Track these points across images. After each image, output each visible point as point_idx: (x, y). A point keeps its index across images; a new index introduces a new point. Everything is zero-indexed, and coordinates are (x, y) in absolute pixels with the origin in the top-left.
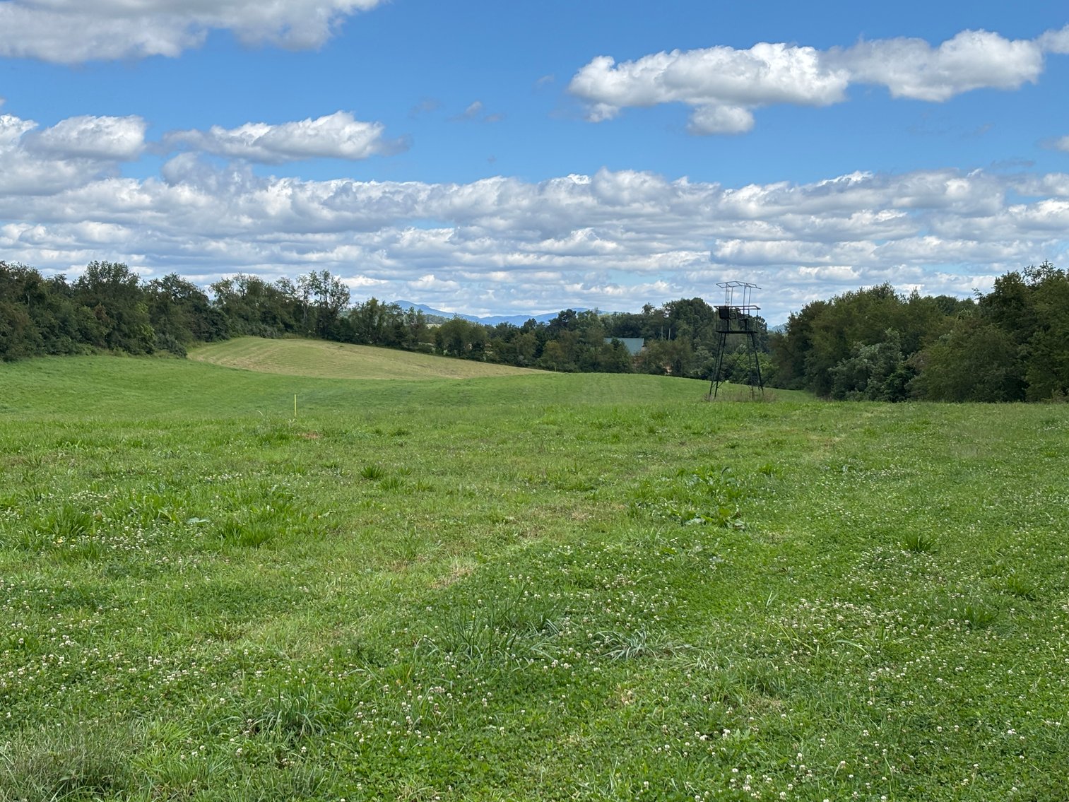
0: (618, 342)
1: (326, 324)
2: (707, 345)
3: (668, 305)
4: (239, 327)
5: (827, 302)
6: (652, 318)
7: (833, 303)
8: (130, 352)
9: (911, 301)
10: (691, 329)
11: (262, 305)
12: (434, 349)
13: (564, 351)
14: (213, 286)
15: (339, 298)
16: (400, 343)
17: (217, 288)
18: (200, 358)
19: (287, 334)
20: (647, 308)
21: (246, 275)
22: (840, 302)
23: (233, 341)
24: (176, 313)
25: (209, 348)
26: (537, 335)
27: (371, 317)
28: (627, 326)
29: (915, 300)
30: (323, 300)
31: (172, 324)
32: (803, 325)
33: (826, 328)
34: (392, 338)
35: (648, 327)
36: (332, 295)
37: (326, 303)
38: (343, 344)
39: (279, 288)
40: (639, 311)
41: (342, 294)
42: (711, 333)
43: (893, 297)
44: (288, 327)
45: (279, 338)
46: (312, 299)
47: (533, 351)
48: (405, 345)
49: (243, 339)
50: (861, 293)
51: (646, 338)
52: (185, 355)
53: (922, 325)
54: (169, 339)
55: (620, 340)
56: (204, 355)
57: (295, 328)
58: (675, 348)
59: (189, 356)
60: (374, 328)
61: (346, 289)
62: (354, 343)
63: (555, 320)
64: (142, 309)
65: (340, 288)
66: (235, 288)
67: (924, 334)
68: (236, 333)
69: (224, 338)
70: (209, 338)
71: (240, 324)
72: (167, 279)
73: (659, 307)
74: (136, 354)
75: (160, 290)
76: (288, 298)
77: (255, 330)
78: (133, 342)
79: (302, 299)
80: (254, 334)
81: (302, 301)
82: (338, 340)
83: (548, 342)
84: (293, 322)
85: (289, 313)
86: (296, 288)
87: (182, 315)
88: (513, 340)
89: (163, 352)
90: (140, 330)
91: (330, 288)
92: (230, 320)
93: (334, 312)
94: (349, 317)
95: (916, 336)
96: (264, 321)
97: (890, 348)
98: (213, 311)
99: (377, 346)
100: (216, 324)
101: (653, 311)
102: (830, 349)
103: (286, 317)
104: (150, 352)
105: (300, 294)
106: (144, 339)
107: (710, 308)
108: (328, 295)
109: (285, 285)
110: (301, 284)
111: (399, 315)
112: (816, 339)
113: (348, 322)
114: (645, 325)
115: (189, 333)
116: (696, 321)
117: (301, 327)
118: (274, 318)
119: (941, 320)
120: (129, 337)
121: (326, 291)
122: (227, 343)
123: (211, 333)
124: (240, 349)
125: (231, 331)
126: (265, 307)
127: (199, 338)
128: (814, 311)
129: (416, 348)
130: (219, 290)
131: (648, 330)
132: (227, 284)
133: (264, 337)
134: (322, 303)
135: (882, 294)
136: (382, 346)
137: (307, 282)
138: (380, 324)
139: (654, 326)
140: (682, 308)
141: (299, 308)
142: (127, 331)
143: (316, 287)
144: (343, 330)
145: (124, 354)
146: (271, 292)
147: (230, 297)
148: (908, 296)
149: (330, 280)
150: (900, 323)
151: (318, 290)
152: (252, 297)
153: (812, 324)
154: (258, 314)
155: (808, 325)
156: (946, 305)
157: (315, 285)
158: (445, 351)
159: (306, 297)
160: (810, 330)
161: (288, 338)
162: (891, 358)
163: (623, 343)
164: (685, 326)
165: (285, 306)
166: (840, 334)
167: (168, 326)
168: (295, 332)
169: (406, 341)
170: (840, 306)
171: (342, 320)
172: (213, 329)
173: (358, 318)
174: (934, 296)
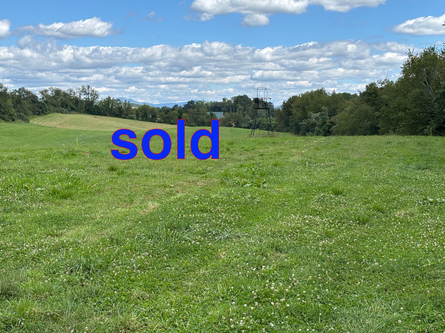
0: (213, 114)
1: (89, 107)
2: (249, 114)
3: (233, 98)
4: (51, 109)
5: (298, 96)
6: (226, 103)
7: (301, 96)
8: (5, 120)
9: (332, 95)
10: (242, 108)
11: (61, 100)
12: (135, 118)
13: (190, 118)
14: (40, 92)
15: (94, 96)
16: (121, 115)
17: (42, 93)
18: (35, 123)
19: (72, 112)
20: (224, 99)
21: (54, 87)
22: (303, 95)
23: (49, 115)
24: (24, 104)
25: (39, 118)
26: (178, 111)
27: (108, 104)
28: (216, 107)
29: (334, 94)
30: (87, 98)
31: (23, 108)
32: (288, 105)
33: (298, 107)
34: (117, 113)
35: (225, 107)
36: (91, 95)
37: (89, 99)
38: (96, 116)
39: (68, 92)
40: (221, 101)
41: (95, 95)
42: (251, 110)
43: (325, 93)
44: (73, 109)
45: (69, 114)
46: (83, 97)
47: (177, 118)
48: (123, 116)
49: (53, 114)
50: (312, 92)
51: (224, 112)
52: (29, 121)
53: (337, 105)
54: (22, 115)
55: (213, 113)
56: (37, 121)
57: (76, 109)
58: (236, 116)
59: (31, 122)
60: (109, 109)
61: (97, 93)
62: (101, 115)
63: (186, 105)
64: (10, 102)
65: (94, 92)
66: (50, 93)
67: (338, 108)
68: (51, 112)
69: (45, 114)
70: (39, 114)
71: (52, 108)
72: (20, 89)
73: (229, 99)
74: (7, 121)
75: (17, 94)
76: (72, 97)
77: (58, 110)
78: (6, 116)
79: (78, 97)
80: (58, 112)
81: (78, 98)
82: (94, 114)
83: (183, 114)
84: (75, 107)
85: (73, 103)
86: (75, 92)
87: (27, 105)
88: (169, 113)
89: (19, 120)
90: (9, 111)
91: (90, 92)
92: (48, 106)
93: (92, 102)
94: (99, 104)
95: (334, 109)
96: (62, 106)
97: (324, 114)
98: (40, 103)
99: (111, 116)
100: (42, 108)
101: (227, 100)
102: (300, 115)
103: (72, 105)
104: (13, 120)
105: (77, 95)
106: (11, 115)
107: (250, 99)
108: (89, 95)
109: (71, 91)
110: (78, 90)
111: (120, 103)
112: (294, 111)
113: (98, 106)
114: (223, 106)
115: (30, 112)
116: (245, 104)
117: (78, 109)
118: (67, 105)
119: (344, 102)
120: (4, 114)
121: (89, 94)
122: (47, 116)
123: (40, 112)
124: (52, 118)
125: (48, 111)
126: (63, 101)
127: (35, 114)
128: (293, 100)
129: (128, 117)
130: (42, 94)
131: (225, 109)
132: (46, 91)
133: (62, 113)
134: (87, 99)
135: (321, 92)
136: (113, 117)
137: (80, 90)
138: (112, 107)
139: (227, 107)
140: (239, 99)
141: (77, 101)
142: (3, 111)
143: (84, 92)
144: (96, 110)
145: (2, 121)
146: (65, 94)
147: (47, 96)
148: (331, 93)
149: (90, 89)
150: (328, 104)
151: (85, 93)
152: (57, 96)
153: (292, 105)
154: (60, 104)
155: (290, 105)
156: (346, 96)
157: (84, 91)
158: (140, 118)
159: (80, 96)
160: (291, 107)
161: (73, 113)
162: (324, 118)
163: (215, 114)
164: (240, 107)
165: (71, 100)
166: (304, 109)
167: (21, 109)
168: (75, 111)
169: (123, 114)
170: (303, 97)
171: (96, 106)
172: (40, 110)
173: (103, 105)
174: (342, 93)
